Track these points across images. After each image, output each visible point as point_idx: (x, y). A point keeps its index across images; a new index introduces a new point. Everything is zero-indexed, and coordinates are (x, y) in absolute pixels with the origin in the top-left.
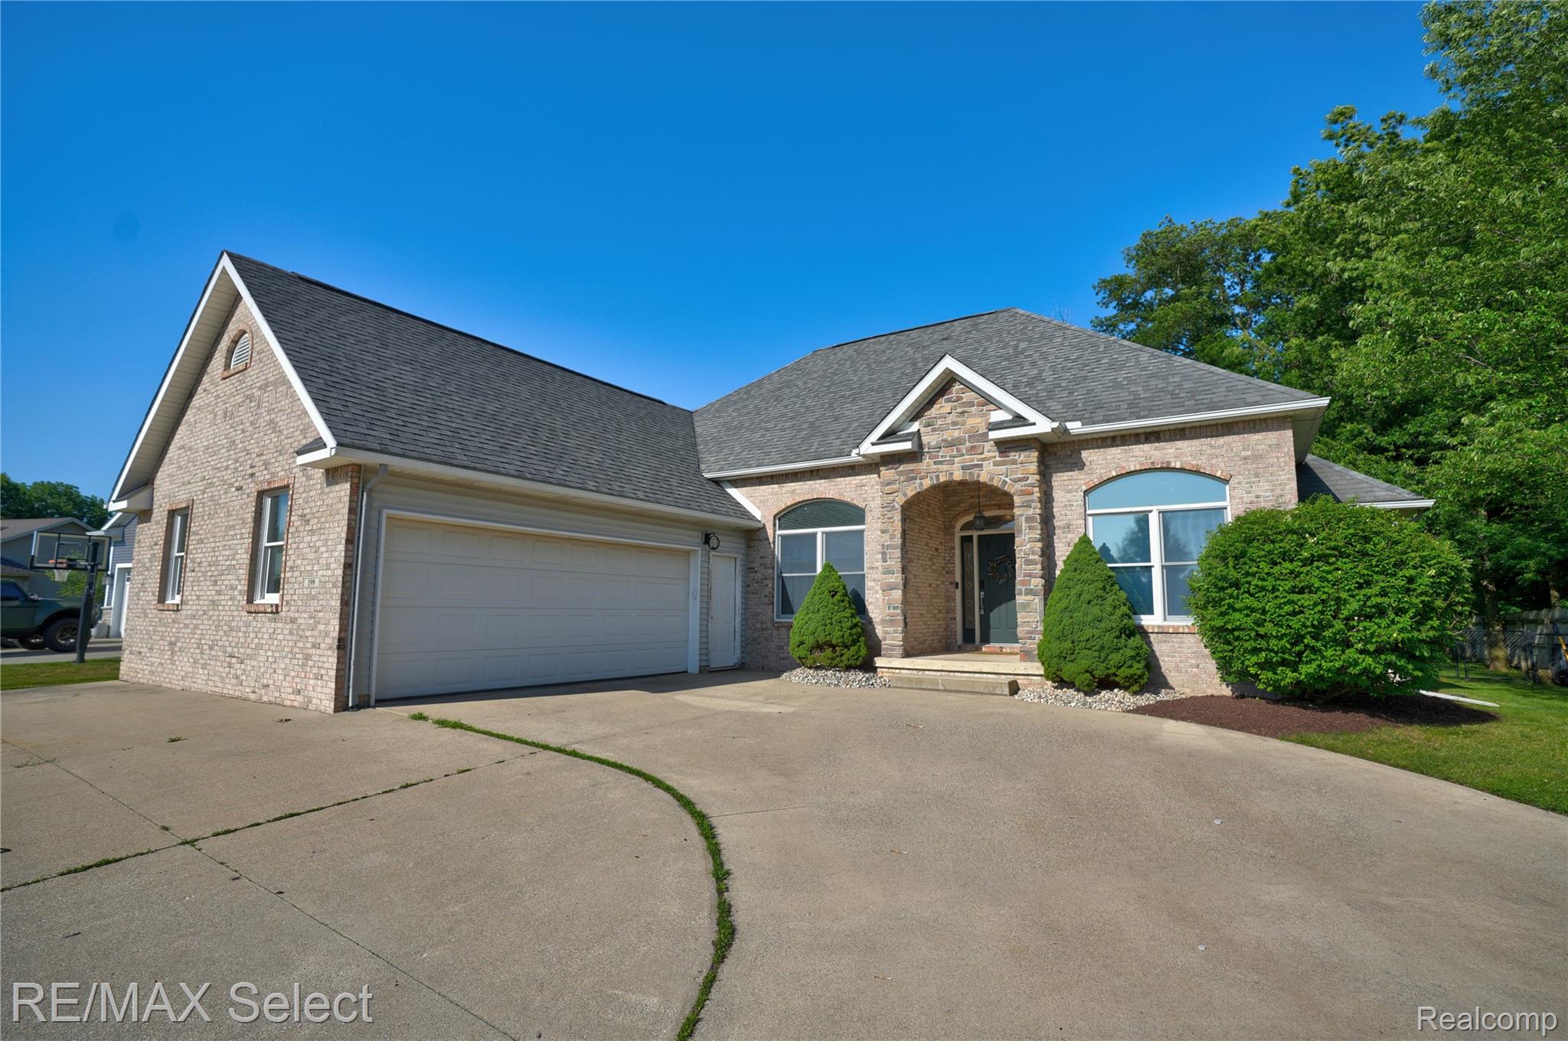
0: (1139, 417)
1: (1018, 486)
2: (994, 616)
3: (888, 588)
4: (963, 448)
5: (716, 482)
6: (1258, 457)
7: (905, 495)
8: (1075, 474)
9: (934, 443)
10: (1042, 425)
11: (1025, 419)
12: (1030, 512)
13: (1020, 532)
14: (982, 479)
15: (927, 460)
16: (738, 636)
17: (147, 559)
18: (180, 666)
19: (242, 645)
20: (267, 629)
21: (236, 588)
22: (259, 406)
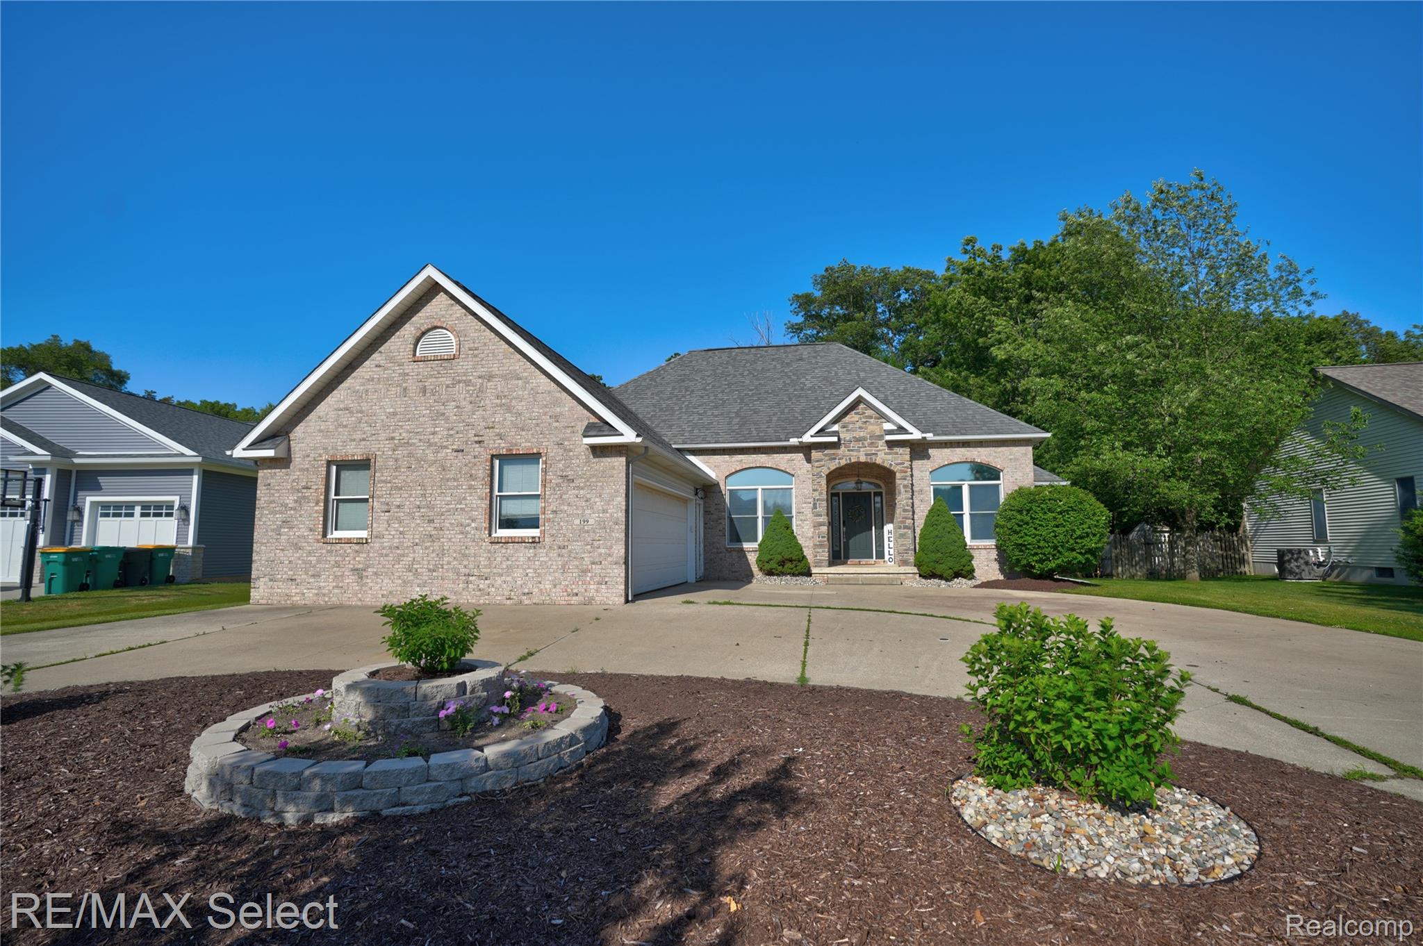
0: (962, 434)
1: (899, 467)
2: (852, 542)
3: (817, 525)
4: (866, 443)
5: (679, 450)
6: (1016, 459)
7: (829, 468)
8: (925, 462)
9: (848, 439)
10: (916, 435)
11: (906, 430)
12: (906, 482)
13: (900, 493)
14: (877, 462)
15: (843, 448)
16: (702, 557)
17: (290, 500)
18: (377, 587)
19: (486, 567)
20: (523, 554)
21: (469, 525)
22: (480, 390)
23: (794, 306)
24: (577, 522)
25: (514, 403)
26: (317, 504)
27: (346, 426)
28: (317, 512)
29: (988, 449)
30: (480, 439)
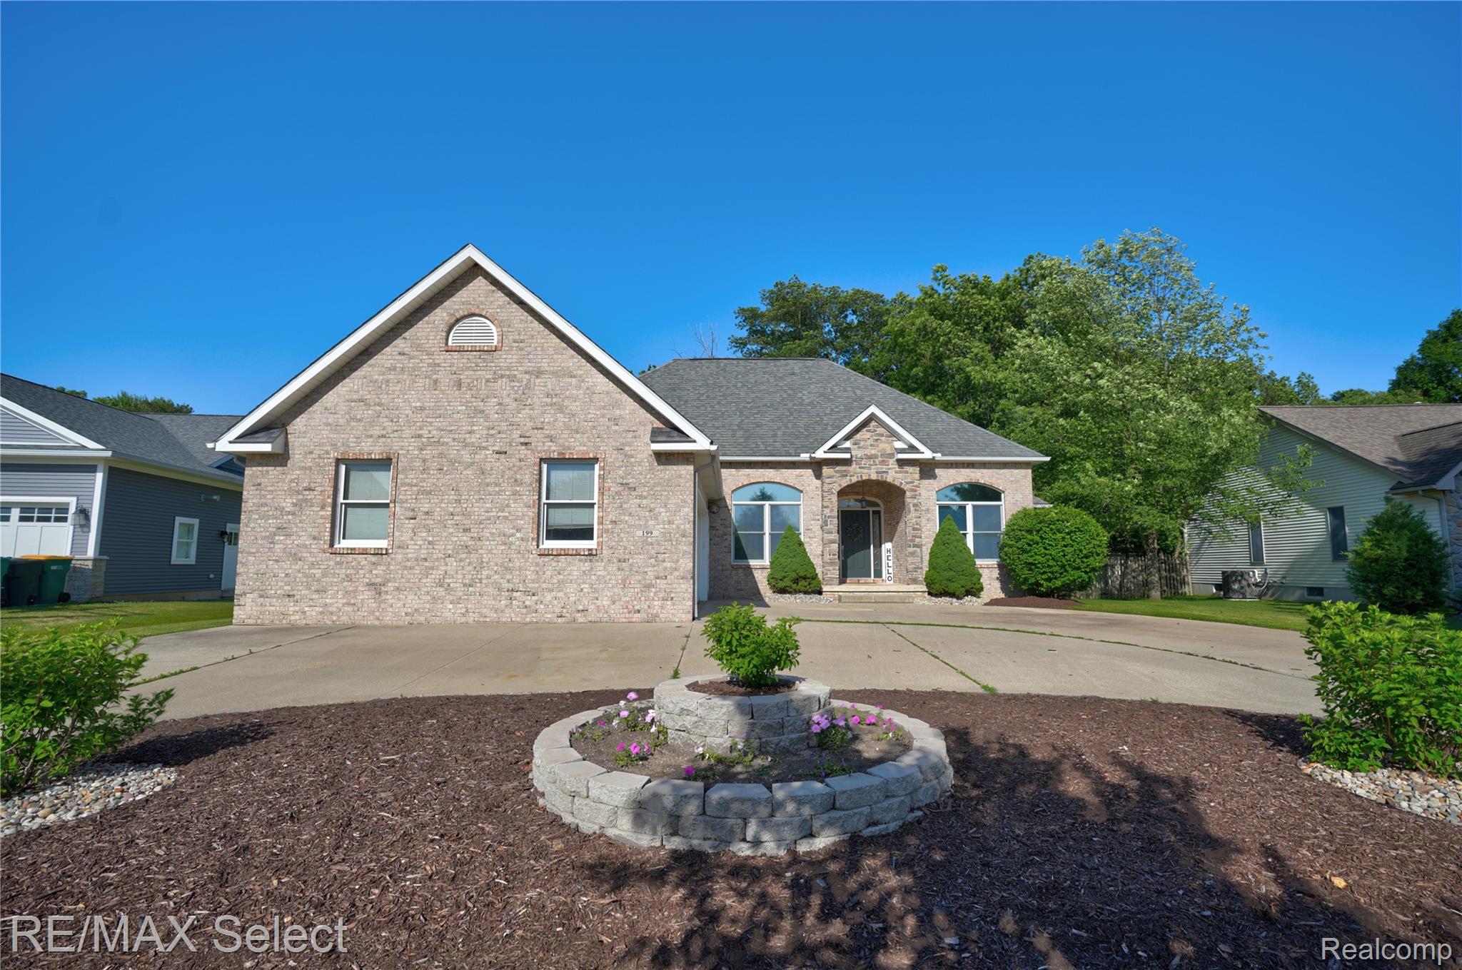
0: (968, 455)
1: (908, 486)
2: (850, 560)
3: (828, 543)
4: (877, 461)
6: (1017, 481)
7: (840, 485)
8: (931, 481)
9: (859, 456)
10: (927, 454)
11: (917, 449)
12: (915, 501)
13: (909, 512)
14: (888, 480)
15: (854, 465)
17: (287, 503)
18: (400, 604)
19: (533, 581)
20: (576, 568)
21: (513, 535)
22: (528, 386)
23: (739, 319)
24: (640, 533)
25: (566, 403)
26: (323, 508)
27: (360, 420)
28: (322, 517)
29: (991, 471)
30: (527, 440)
